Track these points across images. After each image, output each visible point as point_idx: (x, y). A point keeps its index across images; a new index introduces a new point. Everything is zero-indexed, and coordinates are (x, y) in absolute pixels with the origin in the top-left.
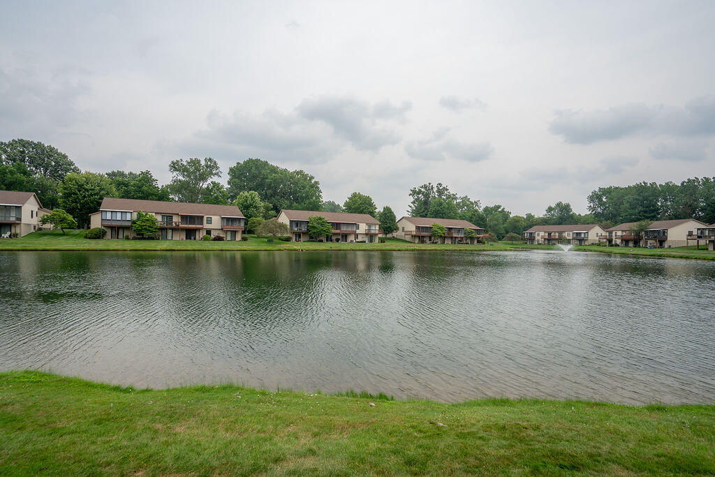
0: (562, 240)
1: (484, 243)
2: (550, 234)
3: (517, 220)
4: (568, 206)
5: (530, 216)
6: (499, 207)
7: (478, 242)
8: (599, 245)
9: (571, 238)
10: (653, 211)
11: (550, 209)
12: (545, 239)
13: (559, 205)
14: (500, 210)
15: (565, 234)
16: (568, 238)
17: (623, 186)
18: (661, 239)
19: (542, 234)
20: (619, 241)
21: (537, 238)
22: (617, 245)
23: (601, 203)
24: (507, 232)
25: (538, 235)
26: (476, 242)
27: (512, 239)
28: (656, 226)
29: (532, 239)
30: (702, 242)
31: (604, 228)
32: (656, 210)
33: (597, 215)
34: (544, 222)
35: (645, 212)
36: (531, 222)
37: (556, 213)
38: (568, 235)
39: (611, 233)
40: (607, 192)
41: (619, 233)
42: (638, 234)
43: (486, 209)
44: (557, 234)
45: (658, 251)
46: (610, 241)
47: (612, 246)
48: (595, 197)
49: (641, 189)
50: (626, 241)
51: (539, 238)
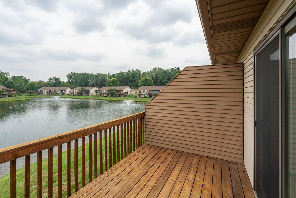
0: (55, 94)
1: (13, 97)
2: (50, 91)
3: (33, 84)
4: (59, 78)
5: (40, 82)
6: (23, 76)
7: (9, 96)
8: (70, 95)
9: (59, 92)
10: (87, 82)
11: (50, 79)
12: (48, 93)
13: (54, 77)
14: (23, 78)
15: (57, 91)
16: (58, 92)
17: (79, 73)
18: (88, 93)
19: (46, 91)
20: (76, 94)
21: (44, 92)
22: (76, 95)
23: (71, 78)
24: (28, 90)
25: (45, 91)
26: (7, 96)
27: (30, 93)
28: (86, 89)
29: (41, 93)
30: (97, 94)
31: (71, 88)
32: (88, 82)
33: (70, 82)
34: (48, 85)
35: (85, 83)
36: (41, 84)
37: (53, 81)
38: (58, 91)
39: (73, 90)
40: (73, 74)
41: (76, 91)
42: (82, 91)
43: (14, 77)
44: (53, 91)
45: (87, 97)
46: (73, 93)
47: (74, 95)
48: (69, 76)
49: (84, 75)
50: (78, 94)
51: (45, 92)
